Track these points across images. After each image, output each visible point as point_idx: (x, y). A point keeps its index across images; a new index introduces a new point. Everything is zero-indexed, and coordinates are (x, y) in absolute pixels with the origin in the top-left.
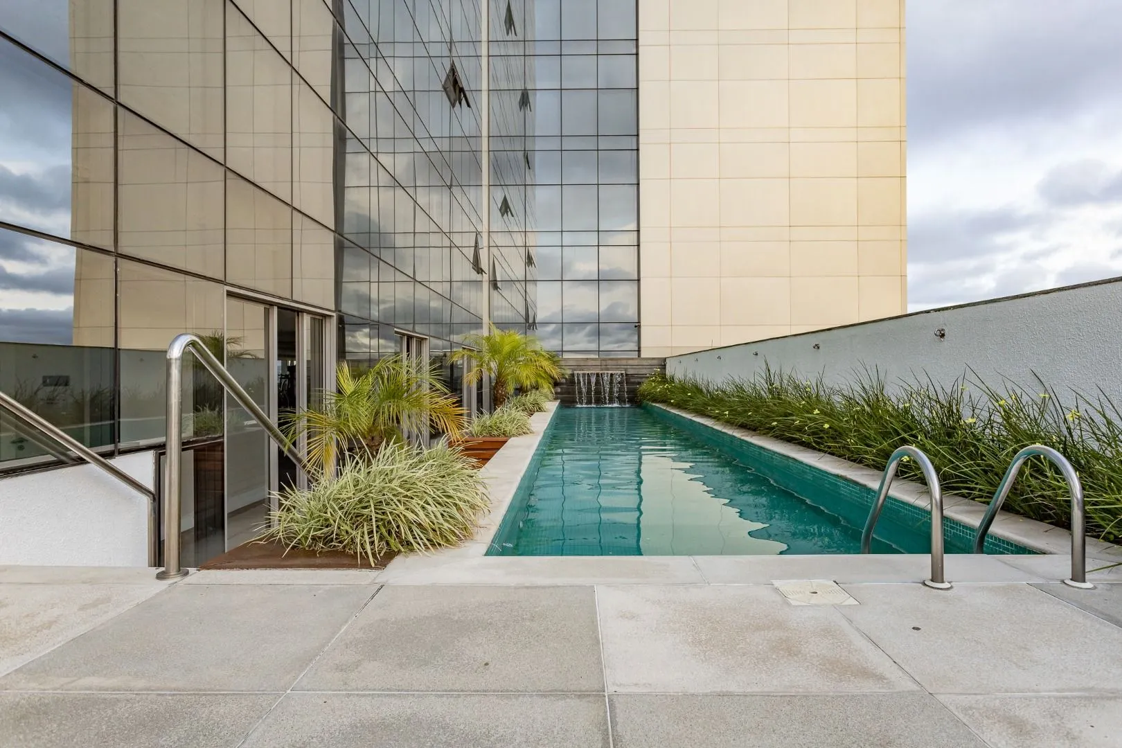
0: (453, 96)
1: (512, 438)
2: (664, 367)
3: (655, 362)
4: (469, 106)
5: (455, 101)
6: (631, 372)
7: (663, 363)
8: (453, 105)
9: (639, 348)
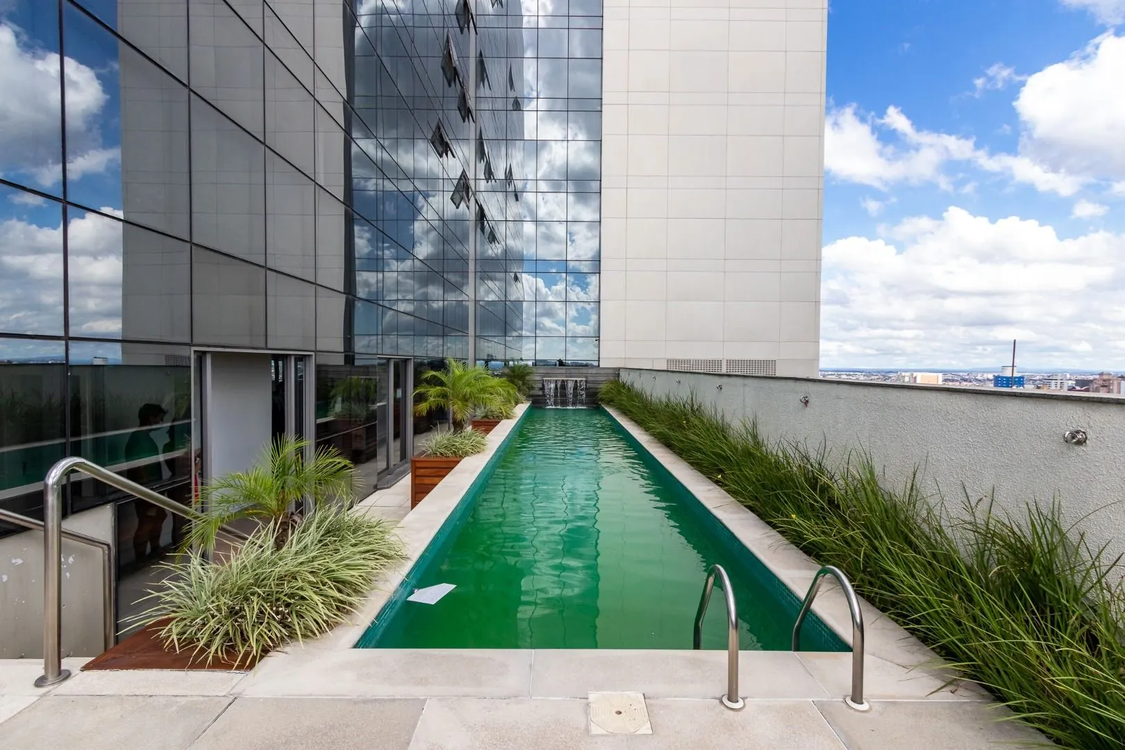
0: (440, 149)
1: (466, 458)
2: (618, 375)
3: (611, 371)
4: (454, 156)
5: (442, 153)
6: (590, 379)
7: (617, 372)
8: (441, 156)
9: (599, 358)
